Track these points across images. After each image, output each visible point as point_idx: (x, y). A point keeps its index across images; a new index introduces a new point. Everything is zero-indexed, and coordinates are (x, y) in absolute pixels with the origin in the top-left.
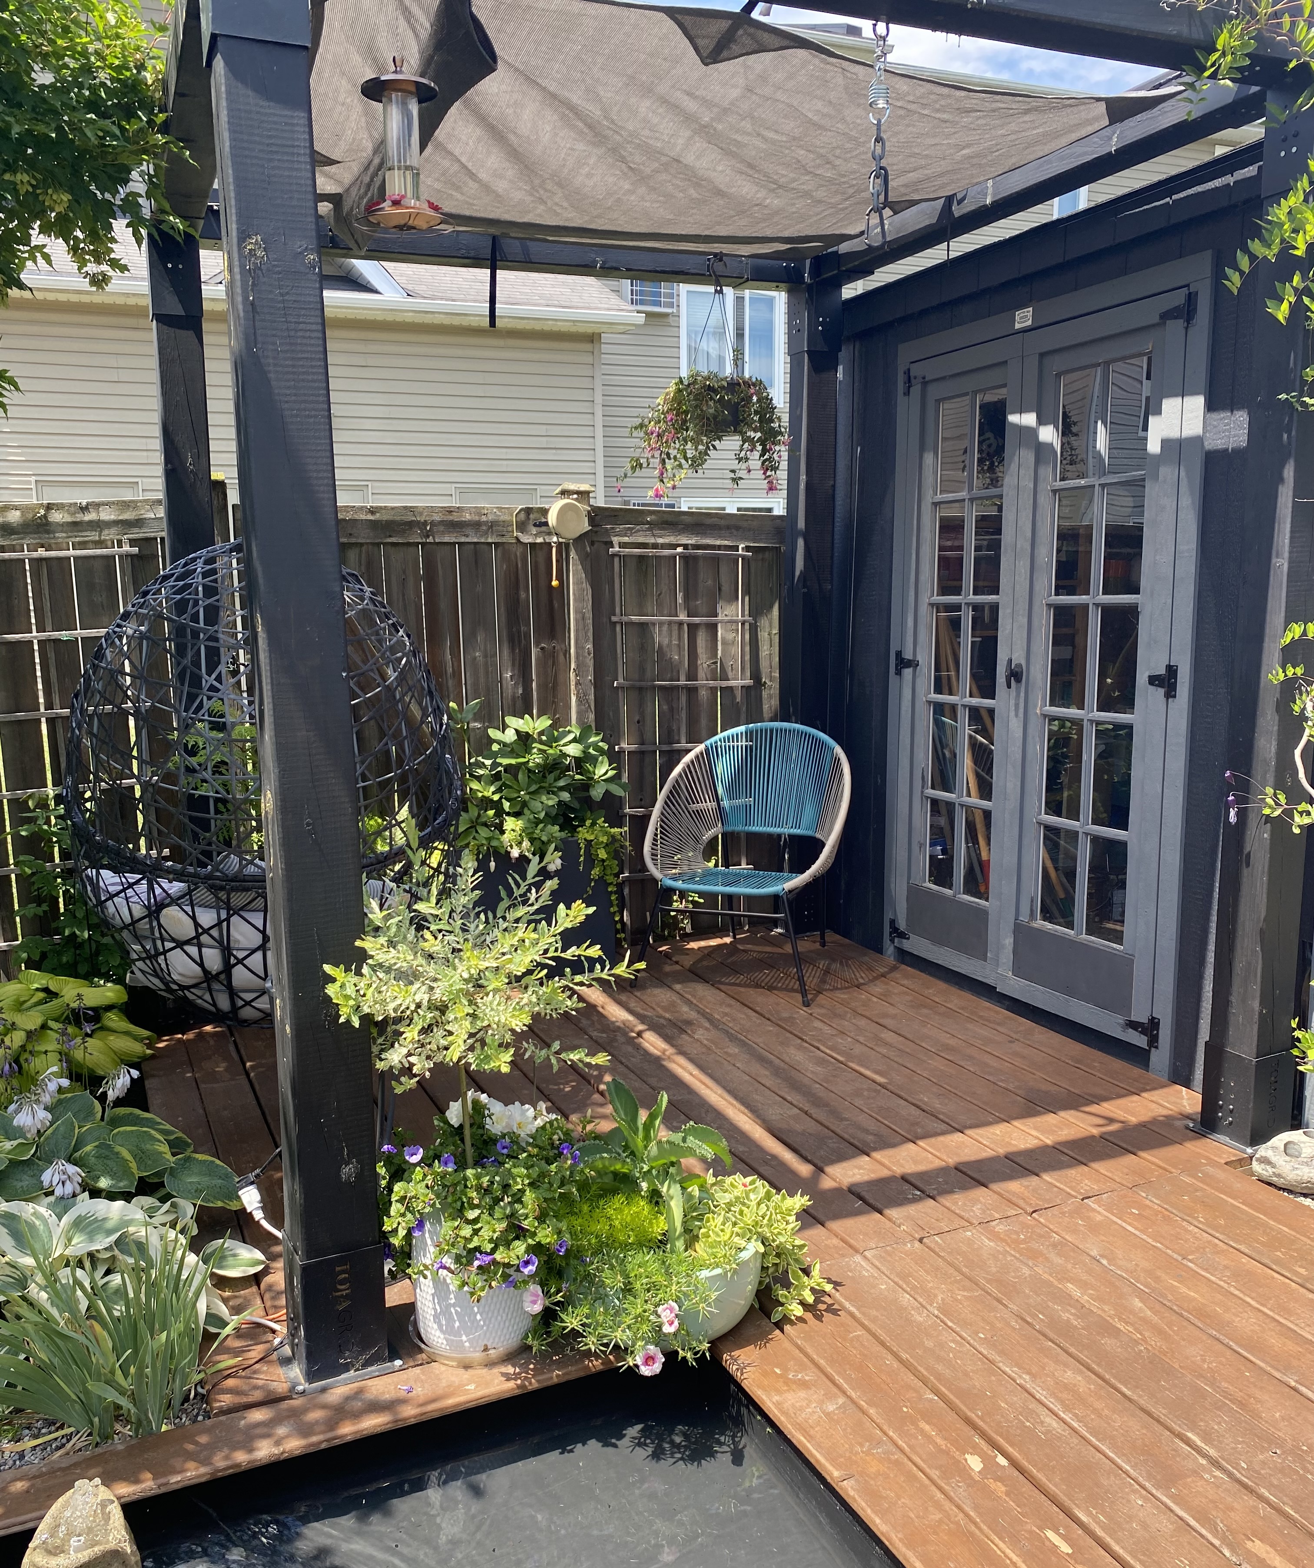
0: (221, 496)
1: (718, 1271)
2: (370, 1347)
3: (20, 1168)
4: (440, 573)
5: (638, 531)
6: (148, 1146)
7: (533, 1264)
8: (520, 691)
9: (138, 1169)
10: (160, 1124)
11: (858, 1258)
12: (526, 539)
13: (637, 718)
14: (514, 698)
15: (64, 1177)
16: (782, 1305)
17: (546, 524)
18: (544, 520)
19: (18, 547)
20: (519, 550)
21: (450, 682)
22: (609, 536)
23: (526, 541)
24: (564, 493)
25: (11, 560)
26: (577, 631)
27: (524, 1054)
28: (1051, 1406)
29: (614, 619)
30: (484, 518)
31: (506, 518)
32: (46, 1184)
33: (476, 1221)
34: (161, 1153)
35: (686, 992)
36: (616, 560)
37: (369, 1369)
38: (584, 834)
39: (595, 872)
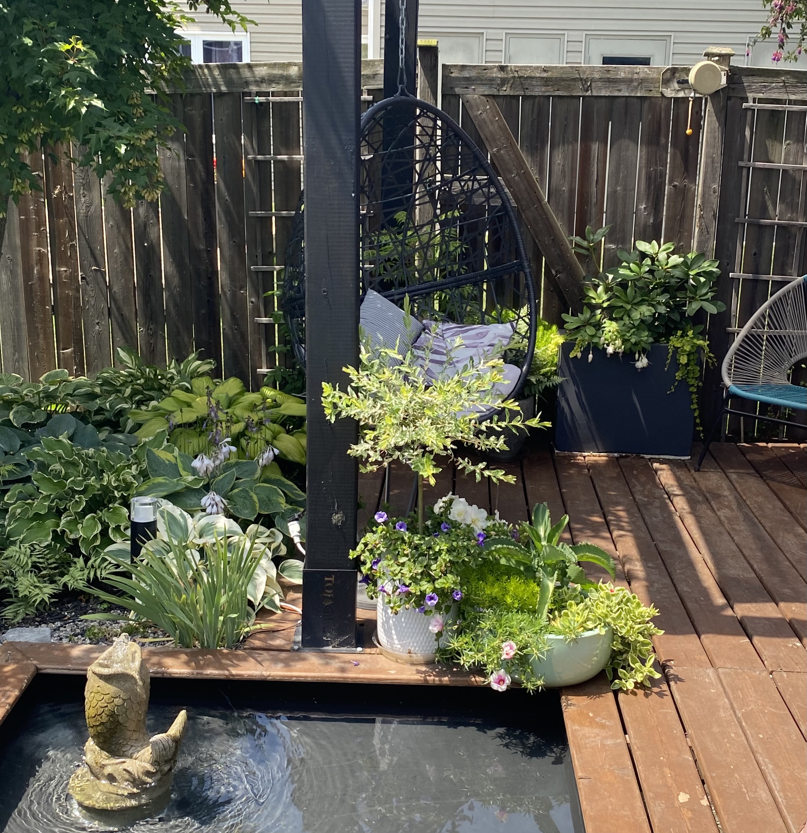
0: (433, 58)
1: (561, 637)
2: (344, 635)
3: (193, 493)
4: (595, 120)
5: (773, 88)
6: (274, 498)
7: (435, 600)
8: (651, 221)
9: (260, 507)
10: (296, 490)
11: (710, 671)
12: (669, 93)
13: (754, 251)
14: (645, 226)
15: (213, 502)
16: (620, 679)
17: (687, 81)
18: (686, 78)
19: (295, 93)
20: (665, 102)
21: (594, 210)
22: (745, 92)
23: (669, 96)
24: (708, 55)
25: (290, 103)
26: (706, 173)
27: (458, 466)
28: (773, 786)
29: (741, 164)
30: (636, 76)
31: (655, 76)
32: (202, 504)
33: (403, 564)
34: (280, 503)
35: (737, 482)
36: (749, 113)
37: (342, 648)
38: (675, 342)
39: (679, 375)
